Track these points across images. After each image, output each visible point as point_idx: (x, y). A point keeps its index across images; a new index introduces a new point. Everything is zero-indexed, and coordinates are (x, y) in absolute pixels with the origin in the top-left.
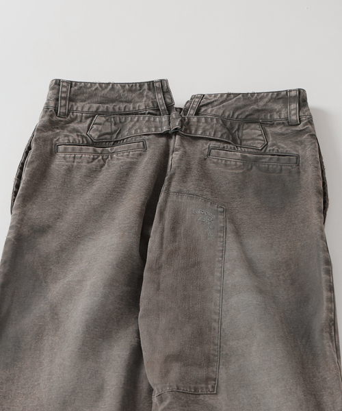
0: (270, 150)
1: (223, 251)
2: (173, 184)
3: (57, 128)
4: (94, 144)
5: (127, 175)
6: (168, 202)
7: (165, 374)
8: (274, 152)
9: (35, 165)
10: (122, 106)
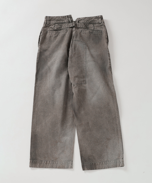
1: (86, 53)
2: (74, 38)
3: (47, 27)
4: (56, 30)
5: (63, 37)
6: (73, 43)
7: (74, 80)
8: (96, 30)
9: (43, 36)
10: (61, 21)
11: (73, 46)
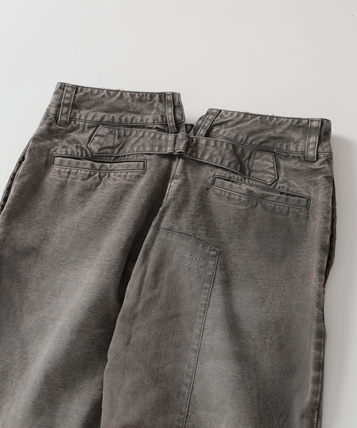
0: (279, 187)
1: (207, 305)
2: (166, 218)
3: (57, 137)
4: (93, 158)
5: (121, 199)
6: (157, 240)
8: (284, 190)
9: (25, 179)
10: (129, 116)
11: (153, 256)
